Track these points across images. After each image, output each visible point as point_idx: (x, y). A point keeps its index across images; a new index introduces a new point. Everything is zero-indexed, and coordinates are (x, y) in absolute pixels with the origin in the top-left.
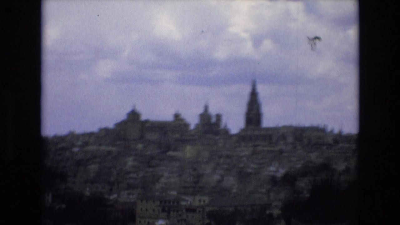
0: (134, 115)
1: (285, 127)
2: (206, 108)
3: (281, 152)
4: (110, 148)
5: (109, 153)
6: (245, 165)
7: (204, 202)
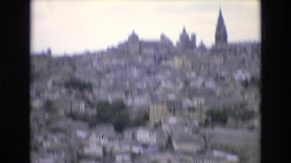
3: (244, 61)
6: (220, 69)
7: (201, 102)
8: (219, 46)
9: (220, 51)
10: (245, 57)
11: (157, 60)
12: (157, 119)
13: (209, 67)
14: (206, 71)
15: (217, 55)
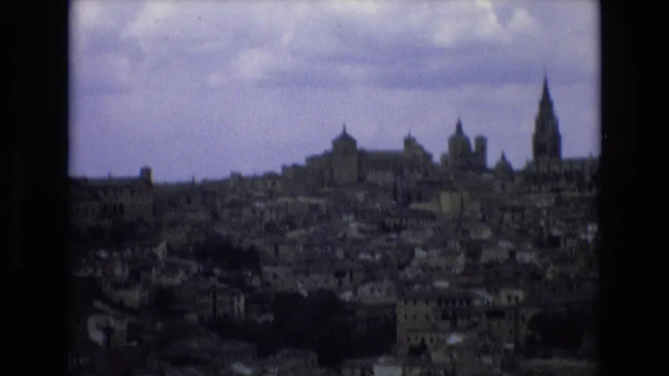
0: (345, 143)
2: (459, 127)
4: (314, 201)
5: (315, 208)
6: (547, 223)
7: (517, 298)
8: (543, 169)
9: (546, 178)
11: (400, 199)
12: (416, 338)
13: (523, 217)
14: (516, 226)
15: (540, 189)
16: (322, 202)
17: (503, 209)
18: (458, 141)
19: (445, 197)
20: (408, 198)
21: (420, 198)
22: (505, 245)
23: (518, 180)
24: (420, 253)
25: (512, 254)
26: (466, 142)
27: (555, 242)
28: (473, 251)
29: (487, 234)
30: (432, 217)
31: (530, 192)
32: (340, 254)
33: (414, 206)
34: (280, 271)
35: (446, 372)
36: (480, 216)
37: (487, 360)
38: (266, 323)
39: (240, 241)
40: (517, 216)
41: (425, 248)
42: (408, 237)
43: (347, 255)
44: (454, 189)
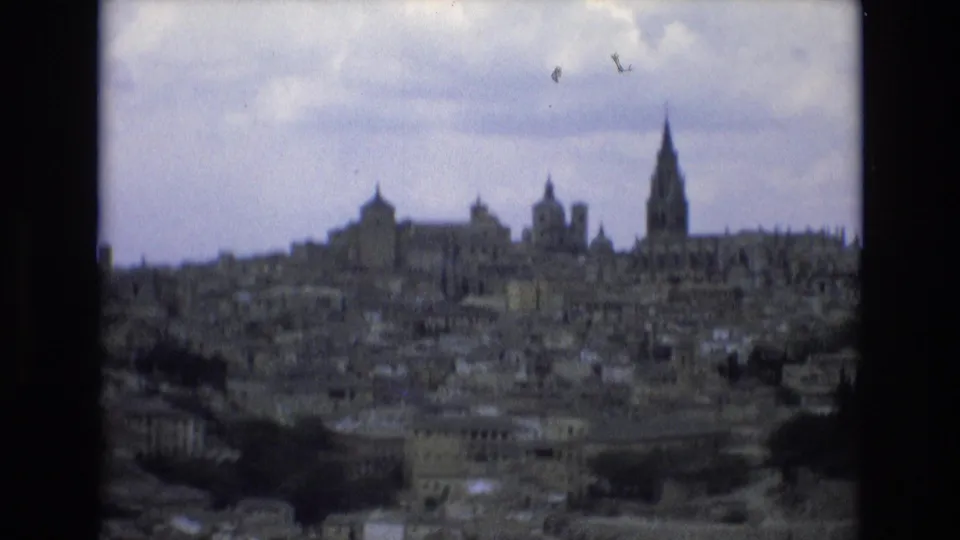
0: (378, 209)
1: (745, 234)
2: (549, 190)
3: (738, 293)
4: (326, 291)
5: (325, 302)
6: (655, 326)
7: (571, 430)
8: (660, 249)
9: (662, 262)
10: (744, 283)
11: (451, 291)
12: (437, 486)
13: (620, 319)
14: (610, 331)
15: (653, 279)
16: (336, 294)
17: (592, 307)
18: (547, 209)
19: (514, 288)
20: (465, 289)
21: (482, 290)
22: (590, 357)
23: (623, 264)
24: (463, 368)
25: (597, 369)
26: (558, 212)
27: (664, 353)
28: (542, 365)
29: (567, 340)
30: (492, 316)
31: (638, 281)
32: (342, 366)
33: (471, 300)
34: (254, 389)
35: (464, 534)
36: (559, 315)
37: (523, 517)
38: (227, 462)
39: (201, 346)
40: (613, 316)
41: (470, 360)
42: (450, 344)
43: (350, 368)
44: (530, 278)
